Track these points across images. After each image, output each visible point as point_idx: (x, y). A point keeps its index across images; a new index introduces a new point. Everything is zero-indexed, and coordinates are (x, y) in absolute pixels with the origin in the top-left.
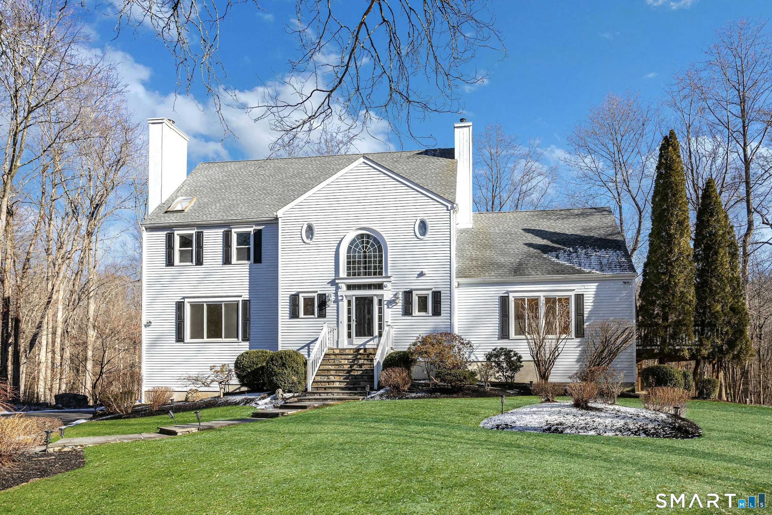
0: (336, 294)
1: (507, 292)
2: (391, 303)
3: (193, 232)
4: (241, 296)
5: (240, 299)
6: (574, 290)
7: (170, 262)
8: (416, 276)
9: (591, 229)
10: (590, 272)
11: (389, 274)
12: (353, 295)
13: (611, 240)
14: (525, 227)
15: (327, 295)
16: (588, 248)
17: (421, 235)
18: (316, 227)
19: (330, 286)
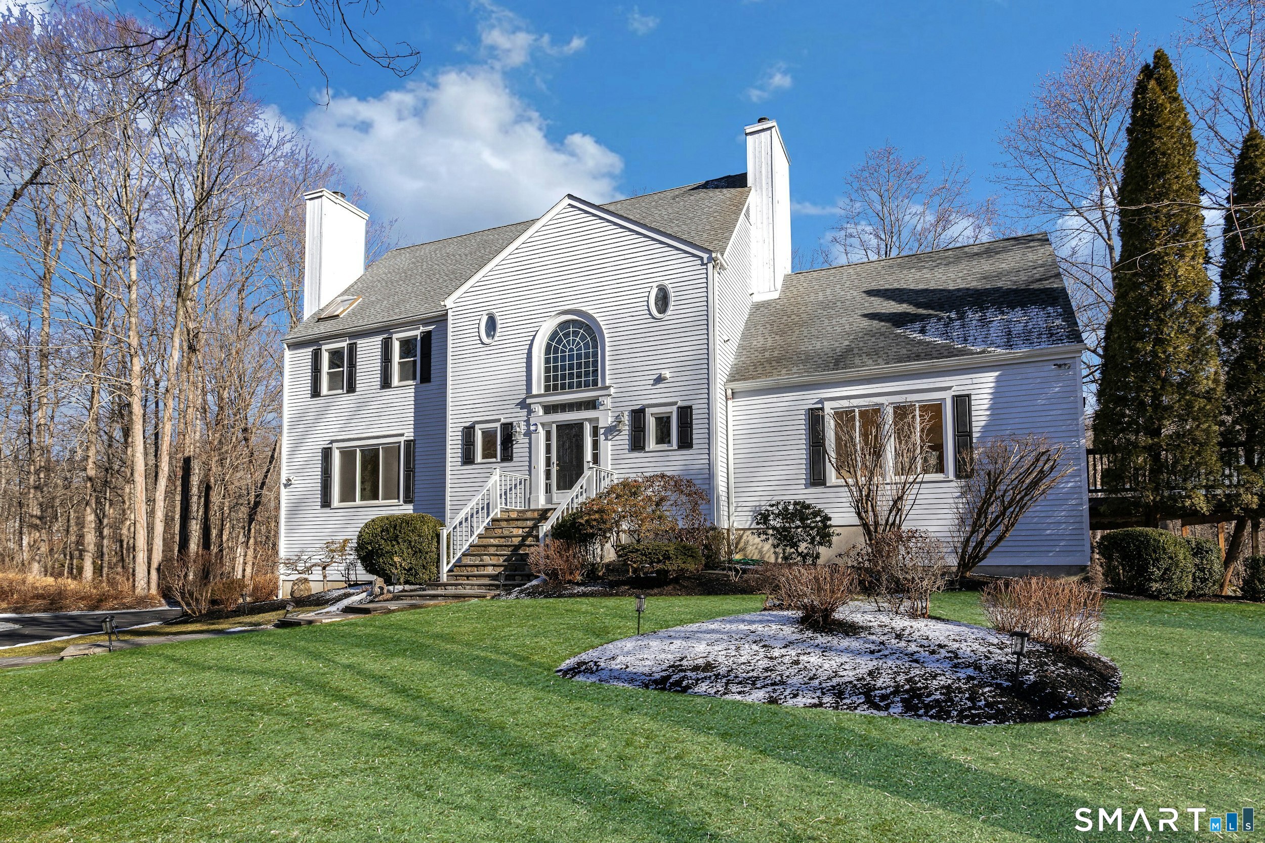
0: (528, 422)
1: (821, 401)
2: (612, 430)
3: (344, 344)
4: (402, 435)
5: (402, 439)
6: (950, 388)
7: (316, 392)
8: (652, 382)
9: (999, 275)
10: (983, 352)
11: (608, 383)
12: (553, 422)
13: (1039, 290)
14: (874, 286)
15: (514, 424)
16: (987, 308)
17: (660, 312)
18: (499, 318)
19: (519, 410)
